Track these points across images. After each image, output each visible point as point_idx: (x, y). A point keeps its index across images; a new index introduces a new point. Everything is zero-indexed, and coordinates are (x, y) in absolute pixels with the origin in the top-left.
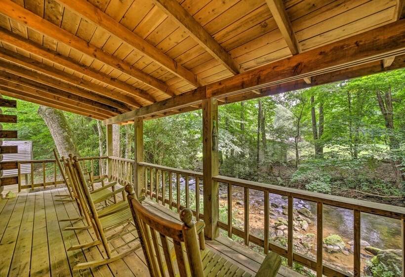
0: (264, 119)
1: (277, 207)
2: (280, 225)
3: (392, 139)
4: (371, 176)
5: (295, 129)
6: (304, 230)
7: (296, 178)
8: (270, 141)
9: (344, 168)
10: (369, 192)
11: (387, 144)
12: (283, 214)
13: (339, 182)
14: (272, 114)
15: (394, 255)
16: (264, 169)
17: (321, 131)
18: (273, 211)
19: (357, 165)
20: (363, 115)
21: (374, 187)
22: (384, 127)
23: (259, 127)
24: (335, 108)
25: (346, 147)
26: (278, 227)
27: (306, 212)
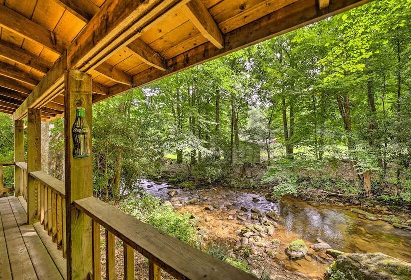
0: (237, 120)
1: (246, 211)
2: (246, 232)
3: (350, 140)
4: (333, 176)
5: (267, 130)
6: (270, 236)
7: (265, 180)
8: (242, 142)
9: (308, 169)
10: (332, 191)
11: (345, 146)
12: (252, 218)
13: (305, 183)
14: (247, 116)
15: (350, 260)
16: (238, 171)
17: (292, 133)
18: (241, 216)
19: (320, 166)
20: (326, 118)
21: (336, 186)
22: (344, 130)
23: (232, 128)
24: (303, 112)
25: (312, 149)
26: (243, 235)
27: (274, 215)
